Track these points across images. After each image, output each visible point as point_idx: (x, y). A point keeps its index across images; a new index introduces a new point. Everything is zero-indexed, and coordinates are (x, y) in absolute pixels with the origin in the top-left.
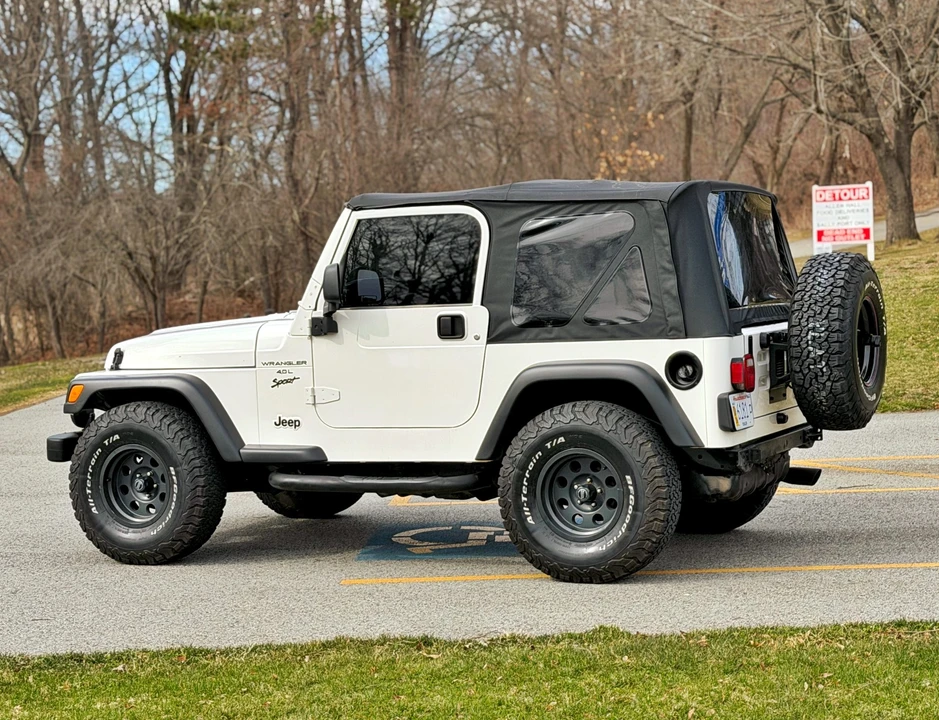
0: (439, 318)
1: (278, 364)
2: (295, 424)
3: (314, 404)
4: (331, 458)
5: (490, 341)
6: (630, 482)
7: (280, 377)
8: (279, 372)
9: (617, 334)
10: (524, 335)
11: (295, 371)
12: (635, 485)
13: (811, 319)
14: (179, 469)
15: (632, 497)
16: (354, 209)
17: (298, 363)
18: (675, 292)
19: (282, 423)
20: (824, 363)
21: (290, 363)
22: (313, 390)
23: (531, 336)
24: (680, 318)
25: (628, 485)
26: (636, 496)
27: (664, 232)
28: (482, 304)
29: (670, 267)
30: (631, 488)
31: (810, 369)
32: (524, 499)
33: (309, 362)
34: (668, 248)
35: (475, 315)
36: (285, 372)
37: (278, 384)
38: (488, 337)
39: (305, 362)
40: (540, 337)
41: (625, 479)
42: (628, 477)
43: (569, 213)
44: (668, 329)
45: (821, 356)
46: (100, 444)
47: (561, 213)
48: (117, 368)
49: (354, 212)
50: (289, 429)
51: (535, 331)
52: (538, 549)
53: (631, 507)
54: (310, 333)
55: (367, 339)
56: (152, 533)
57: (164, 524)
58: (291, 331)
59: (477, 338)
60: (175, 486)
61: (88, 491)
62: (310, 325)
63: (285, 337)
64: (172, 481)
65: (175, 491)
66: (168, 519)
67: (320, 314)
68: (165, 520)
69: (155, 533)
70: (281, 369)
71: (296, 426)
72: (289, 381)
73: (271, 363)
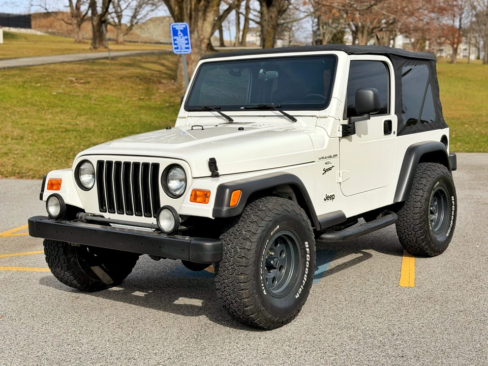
0: (384, 122)
1: (325, 158)
5: (398, 135)
7: (327, 167)
9: (429, 127)
11: (333, 161)
12: (454, 200)
14: (309, 242)
16: (348, 54)
17: (334, 156)
19: (327, 198)
21: (330, 157)
22: (340, 173)
23: (408, 131)
25: (452, 201)
26: (454, 205)
28: (395, 113)
33: (338, 155)
36: (328, 163)
37: (326, 172)
38: (397, 132)
41: (451, 198)
42: (453, 197)
44: (441, 124)
46: (269, 236)
49: (349, 56)
50: (330, 201)
51: (409, 128)
53: (453, 212)
54: (341, 136)
55: (360, 137)
56: (297, 297)
57: (302, 287)
58: (331, 135)
59: (394, 133)
60: (308, 256)
61: (261, 278)
62: (341, 130)
63: (327, 139)
64: (306, 253)
65: (307, 259)
66: (304, 282)
67: (346, 122)
68: (302, 283)
69: (298, 296)
70: (327, 161)
71: (333, 199)
72: (330, 169)
73: (323, 158)
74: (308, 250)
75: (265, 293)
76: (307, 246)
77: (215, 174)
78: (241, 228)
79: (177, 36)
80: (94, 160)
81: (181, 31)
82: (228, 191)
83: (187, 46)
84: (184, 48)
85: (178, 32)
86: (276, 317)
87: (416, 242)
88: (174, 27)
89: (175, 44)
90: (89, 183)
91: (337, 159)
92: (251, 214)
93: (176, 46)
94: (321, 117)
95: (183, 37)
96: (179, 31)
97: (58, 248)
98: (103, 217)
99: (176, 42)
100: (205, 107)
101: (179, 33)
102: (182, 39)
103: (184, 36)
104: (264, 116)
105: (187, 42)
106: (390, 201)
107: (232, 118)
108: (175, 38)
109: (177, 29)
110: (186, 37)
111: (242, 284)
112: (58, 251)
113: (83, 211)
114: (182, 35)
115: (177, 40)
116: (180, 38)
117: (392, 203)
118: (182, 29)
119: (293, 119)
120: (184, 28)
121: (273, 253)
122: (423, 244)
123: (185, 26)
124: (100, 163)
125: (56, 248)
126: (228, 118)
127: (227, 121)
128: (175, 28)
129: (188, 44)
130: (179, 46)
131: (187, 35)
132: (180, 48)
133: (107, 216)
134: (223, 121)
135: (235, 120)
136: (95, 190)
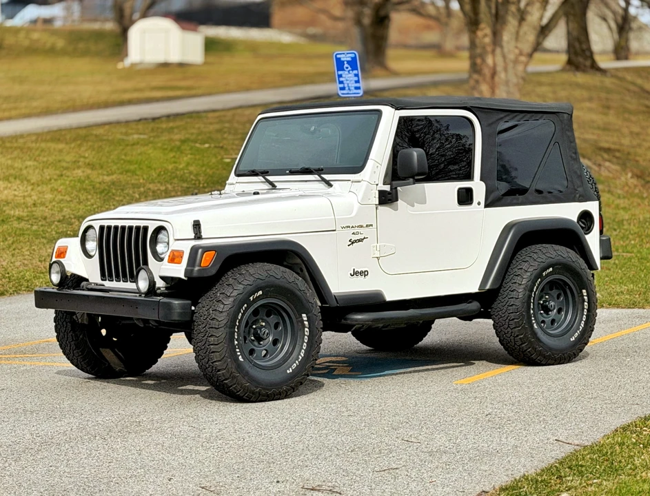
0: (460, 191)
1: (353, 227)
2: (364, 274)
3: (377, 257)
4: (389, 297)
5: (487, 206)
6: (585, 294)
7: (354, 238)
8: (353, 234)
10: (503, 201)
11: (365, 232)
12: (588, 296)
14: (309, 315)
15: (586, 303)
16: (397, 109)
17: (367, 226)
18: (579, 172)
19: (355, 273)
21: (362, 226)
23: (509, 201)
25: (583, 296)
26: (588, 303)
27: (570, 134)
28: (481, 180)
30: (586, 298)
33: (375, 226)
35: (478, 187)
36: (357, 233)
37: (353, 243)
38: (485, 203)
39: (372, 225)
40: (513, 203)
41: (582, 292)
42: (584, 291)
44: (578, 195)
46: (246, 300)
49: (397, 111)
50: (361, 278)
51: (509, 198)
52: (541, 344)
53: (585, 310)
54: (377, 203)
55: (413, 206)
56: (288, 372)
57: (297, 362)
58: (361, 201)
59: (479, 204)
60: (306, 329)
61: (236, 342)
62: (377, 196)
63: (357, 206)
64: (304, 326)
65: (306, 333)
66: (301, 358)
67: (387, 188)
68: (298, 359)
69: (291, 371)
70: (355, 231)
71: (365, 275)
72: (360, 241)
73: (348, 227)
74: (306, 323)
75: (242, 360)
76: (305, 319)
77: (198, 236)
78: (217, 292)
79: (344, 70)
80: (97, 225)
81: (348, 62)
82: (200, 251)
83: (357, 85)
84: (353, 88)
85: (344, 64)
86: (257, 387)
87: (515, 344)
88: (338, 56)
89: (341, 82)
90: (93, 251)
91: (373, 229)
92: (230, 277)
93: (342, 86)
94: (355, 182)
95: (351, 72)
96: (345, 62)
97: (67, 323)
98: (103, 285)
99: (341, 79)
100: (253, 171)
101: (346, 65)
102: (350, 75)
103: (352, 70)
104: (306, 181)
105: (356, 79)
106: (474, 288)
107: (276, 184)
108: (340, 73)
109: (342, 59)
110: (355, 72)
111: (212, 346)
112: (66, 327)
113: (87, 280)
114: (350, 68)
115: (343, 76)
116: (347, 73)
117: (477, 291)
118: (349, 59)
119: (328, 184)
120: (352, 58)
121: (264, 324)
122: (524, 345)
123: (353, 55)
124: (102, 228)
125: (64, 323)
126: (271, 183)
127: (271, 187)
128: (340, 58)
129: (357, 82)
130: (346, 85)
131: (357, 69)
132: (347, 88)
133: (108, 284)
134: (267, 186)
135: (279, 185)
136: (97, 257)
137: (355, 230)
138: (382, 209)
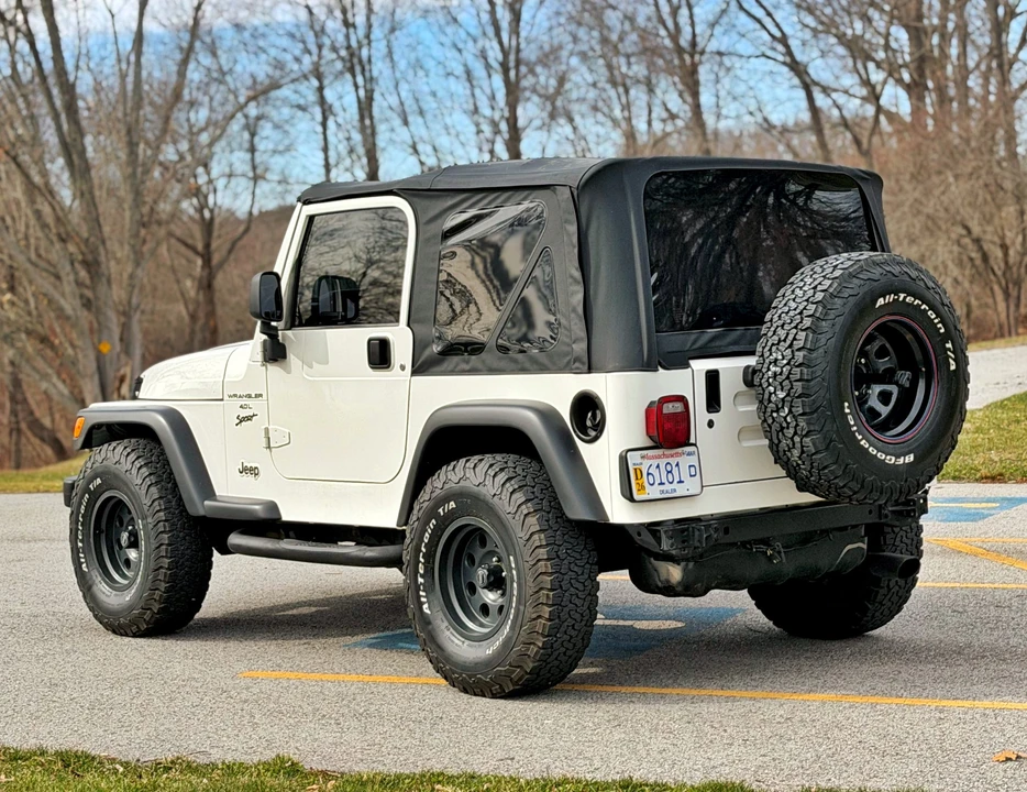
0: (369, 341)
1: (240, 397)
2: (253, 471)
3: (269, 447)
4: (286, 517)
5: (415, 372)
6: (513, 565)
7: (242, 413)
8: (241, 407)
9: (527, 365)
10: (445, 366)
11: (254, 406)
13: (774, 348)
14: (145, 522)
15: (515, 585)
17: (256, 396)
18: (580, 309)
19: (244, 470)
20: (787, 410)
21: (249, 396)
22: (267, 430)
23: (451, 367)
24: (584, 345)
27: (573, 228)
28: (408, 326)
29: (577, 274)
30: (514, 573)
31: (773, 418)
32: (421, 580)
33: (265, 395)
34: (576, 250)
35: (400, 338)
36: (246, 407)
37: (241, 422)
38: (413, 366)
39: (261, 395)
40: (459, 368)
42: (511, 558)
43: (489, 203)
44: (573, 359)
45: (783, 399)
46: (87, 490)
47: (481, 205)
48: (135, 398)
49: (305, 207)
50: (250, 478)
51: (454, 360)
53: (515, 598)
54: (267, 359)
55: (311, 366)
56: (126, 599)
58: (251, 356)
61: (79, 544)
63: (247, 363)
70: (243, 403)
71: (255, 475)
72: (249, 418)
73: (235, 395)
75: (85, 569)
91: (263, 402)
117: (393, 526)
137: (245, 401)
138: (273, 369)
